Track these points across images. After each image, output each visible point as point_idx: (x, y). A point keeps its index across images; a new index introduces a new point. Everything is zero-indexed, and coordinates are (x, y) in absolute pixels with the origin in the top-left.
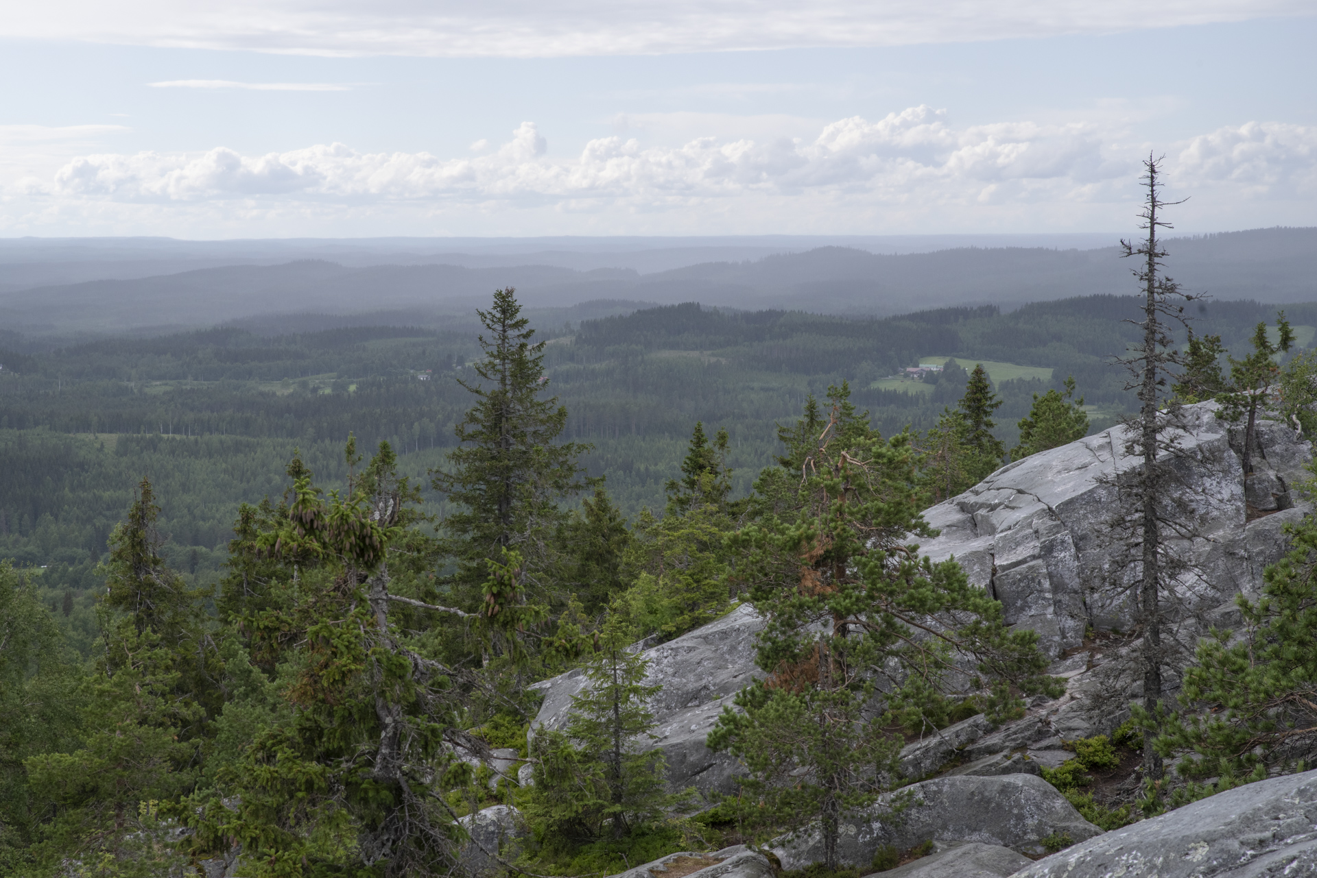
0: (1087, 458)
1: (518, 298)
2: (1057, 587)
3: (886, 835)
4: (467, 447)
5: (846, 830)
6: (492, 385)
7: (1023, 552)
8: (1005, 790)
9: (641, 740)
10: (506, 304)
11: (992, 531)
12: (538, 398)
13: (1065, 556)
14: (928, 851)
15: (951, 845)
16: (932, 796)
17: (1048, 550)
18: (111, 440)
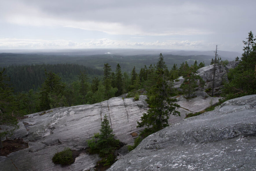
0: (207, 68)
1: (162, 54)
2: (205, 78)
3: (193, 95)
4: (158, 65)
5: (190, 95)
6: (160, 60)
7: (202, 75)
8: (203, 93)
9: (173, 87)
10: (161, 54)
11: (200, 73)
12: (163, 61)
13: (206, 75)
14: (196, 97)
15: (198, 96)
16: (197, 93)
17: (204, 75)
18: (129, 63)
